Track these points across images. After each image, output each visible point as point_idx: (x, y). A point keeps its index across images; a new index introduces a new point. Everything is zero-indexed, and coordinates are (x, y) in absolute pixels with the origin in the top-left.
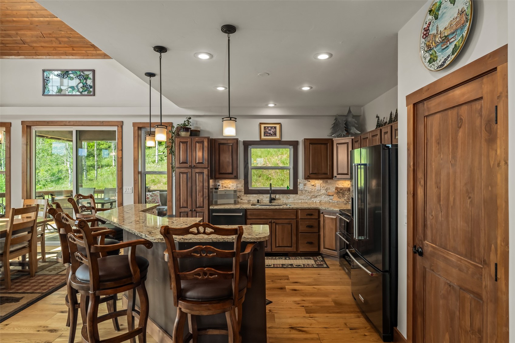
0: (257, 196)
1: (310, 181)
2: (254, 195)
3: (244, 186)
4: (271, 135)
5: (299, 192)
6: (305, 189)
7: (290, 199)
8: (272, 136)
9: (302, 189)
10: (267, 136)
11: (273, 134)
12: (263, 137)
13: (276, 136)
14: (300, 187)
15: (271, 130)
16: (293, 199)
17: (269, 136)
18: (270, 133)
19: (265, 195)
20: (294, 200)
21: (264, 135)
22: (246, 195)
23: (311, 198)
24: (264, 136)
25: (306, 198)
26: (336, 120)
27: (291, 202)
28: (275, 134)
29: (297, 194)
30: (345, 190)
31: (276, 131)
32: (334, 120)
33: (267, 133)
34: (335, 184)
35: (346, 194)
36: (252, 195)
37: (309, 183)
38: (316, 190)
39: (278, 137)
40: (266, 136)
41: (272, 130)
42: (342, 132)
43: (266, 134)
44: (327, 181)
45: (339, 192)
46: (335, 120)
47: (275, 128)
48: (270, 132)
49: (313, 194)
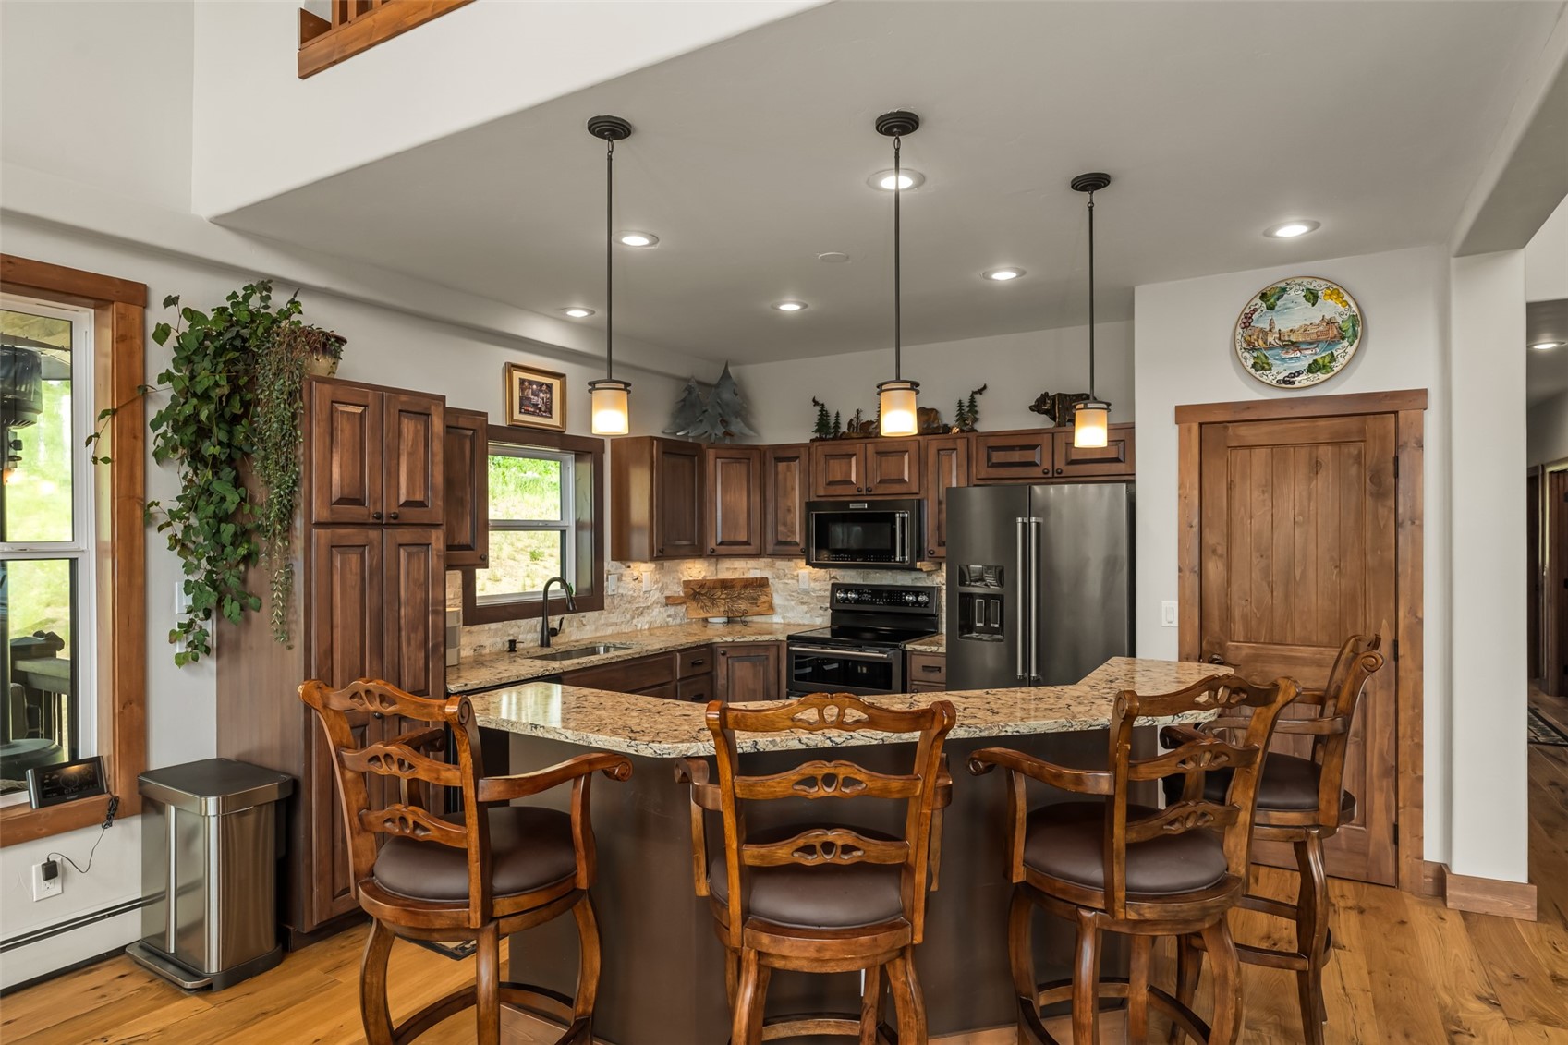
0: (503, 626)
1: (629, 567)
2: (494, 626)
3: (461, 594)
4: (538, 411)
5: (607, 602)
6: (621, 591)
7: (588, 627)
8: (542, 416)
9: (614, 591)
10: (527, 412)
11: (543, 409)
12: (518, 416)
13: (551, 417)
14: (610, 586)
15: (537, 396)
16: (594, 627)
17: (533, 414)
18: (535, 405)
19: (523, 622)
20: (596, 630)
21: (521, 408)
22: (468, 628)
23: (633, 618)
24: (520, 412)
25: (623, 619)
26: (690, 393)
27: (589, 636)
28: (549, 410)
29: (603, 608)
30: (715, 588)
31: (551, 400)
32: (684, 391)
33: (526, 402)
34: (677, 571)
35: (719, 598)
36: (486, 626)
37: (627, 572)
38: (642, 593)
39: (555, 421)
40: (524, 413)
41: (541, 395)
42: (713, 427)
43: (526, 405)
44: (663, 565)
45: (699, 594)
46: (687, 392)
47: (550, 387)
48: (535, 399)
49: (637, 606)
